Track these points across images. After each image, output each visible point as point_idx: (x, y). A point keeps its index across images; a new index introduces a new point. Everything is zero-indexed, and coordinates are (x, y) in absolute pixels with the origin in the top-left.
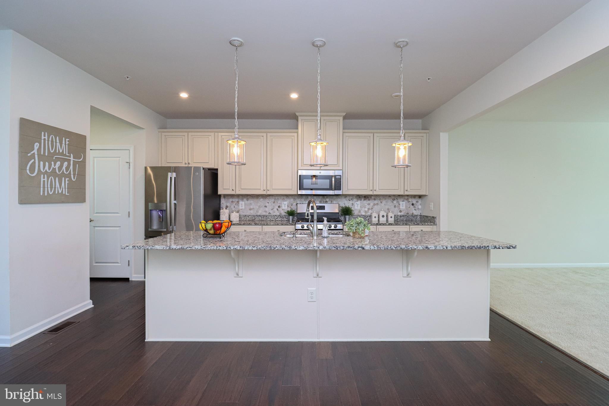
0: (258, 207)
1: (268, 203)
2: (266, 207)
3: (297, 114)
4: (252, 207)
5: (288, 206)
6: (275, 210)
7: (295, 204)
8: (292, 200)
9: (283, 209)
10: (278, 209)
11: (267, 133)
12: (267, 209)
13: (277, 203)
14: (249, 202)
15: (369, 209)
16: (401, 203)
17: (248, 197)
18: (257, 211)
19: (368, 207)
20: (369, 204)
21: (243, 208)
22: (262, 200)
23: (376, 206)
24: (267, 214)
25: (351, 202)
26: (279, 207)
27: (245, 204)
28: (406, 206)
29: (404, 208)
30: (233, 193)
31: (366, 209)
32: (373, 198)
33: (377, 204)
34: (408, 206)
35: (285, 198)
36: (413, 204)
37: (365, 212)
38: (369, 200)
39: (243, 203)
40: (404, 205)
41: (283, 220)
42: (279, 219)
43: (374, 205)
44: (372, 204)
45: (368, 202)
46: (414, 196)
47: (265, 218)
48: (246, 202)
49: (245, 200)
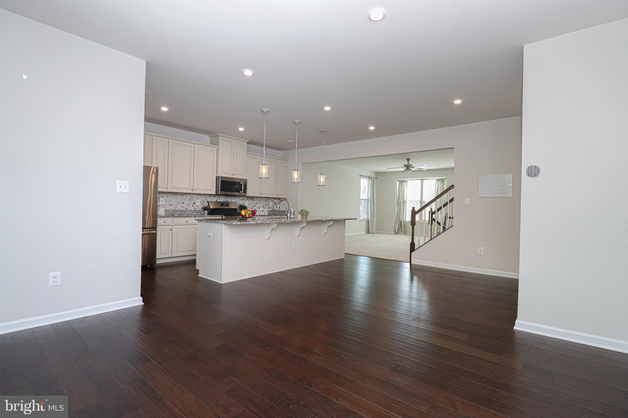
0: (176, 203)
1: (185, 200)
2: (183, 203)
3: (219, 134)
4: (171, 203)
5: (201, 203)
6: (191, 206)
7: (206, 201)
8: (204, 198)
9: (197, 206)
10: (193, 205)
11: (195, 144)
12: (184, 205)
13: (192, 200)
14: (168, 199)
15: (253, 206)
16: (270, 202)
17: (168, 194)
18: (175, 207)
19: (252, 205)
20: (253, 203)
21: (164, 204)
22: (180, 197)
23: (257, 204)
24: (184, 209)
25: (243, 201)
26: (194, 203)
27: (165, 201)
28: (272, 205)
29: (271, 206)
30: (165, 190)
31: (252, 207)
32: (255, 199)
33: (258, 203)
34: (273, 205)
35: (199, 196)
36: (276, 204)
37: (251, 208)
38: (253, 200)
39: (163, 199)
40: (271, 204)
41: (197, 214)
42: (195, 213)
43: (256, 203)
44: (255, 203)
45: (253, 202)
46: (276, 199)
47: (183, 212)
48: (167, 198)
49: (165, 196)
